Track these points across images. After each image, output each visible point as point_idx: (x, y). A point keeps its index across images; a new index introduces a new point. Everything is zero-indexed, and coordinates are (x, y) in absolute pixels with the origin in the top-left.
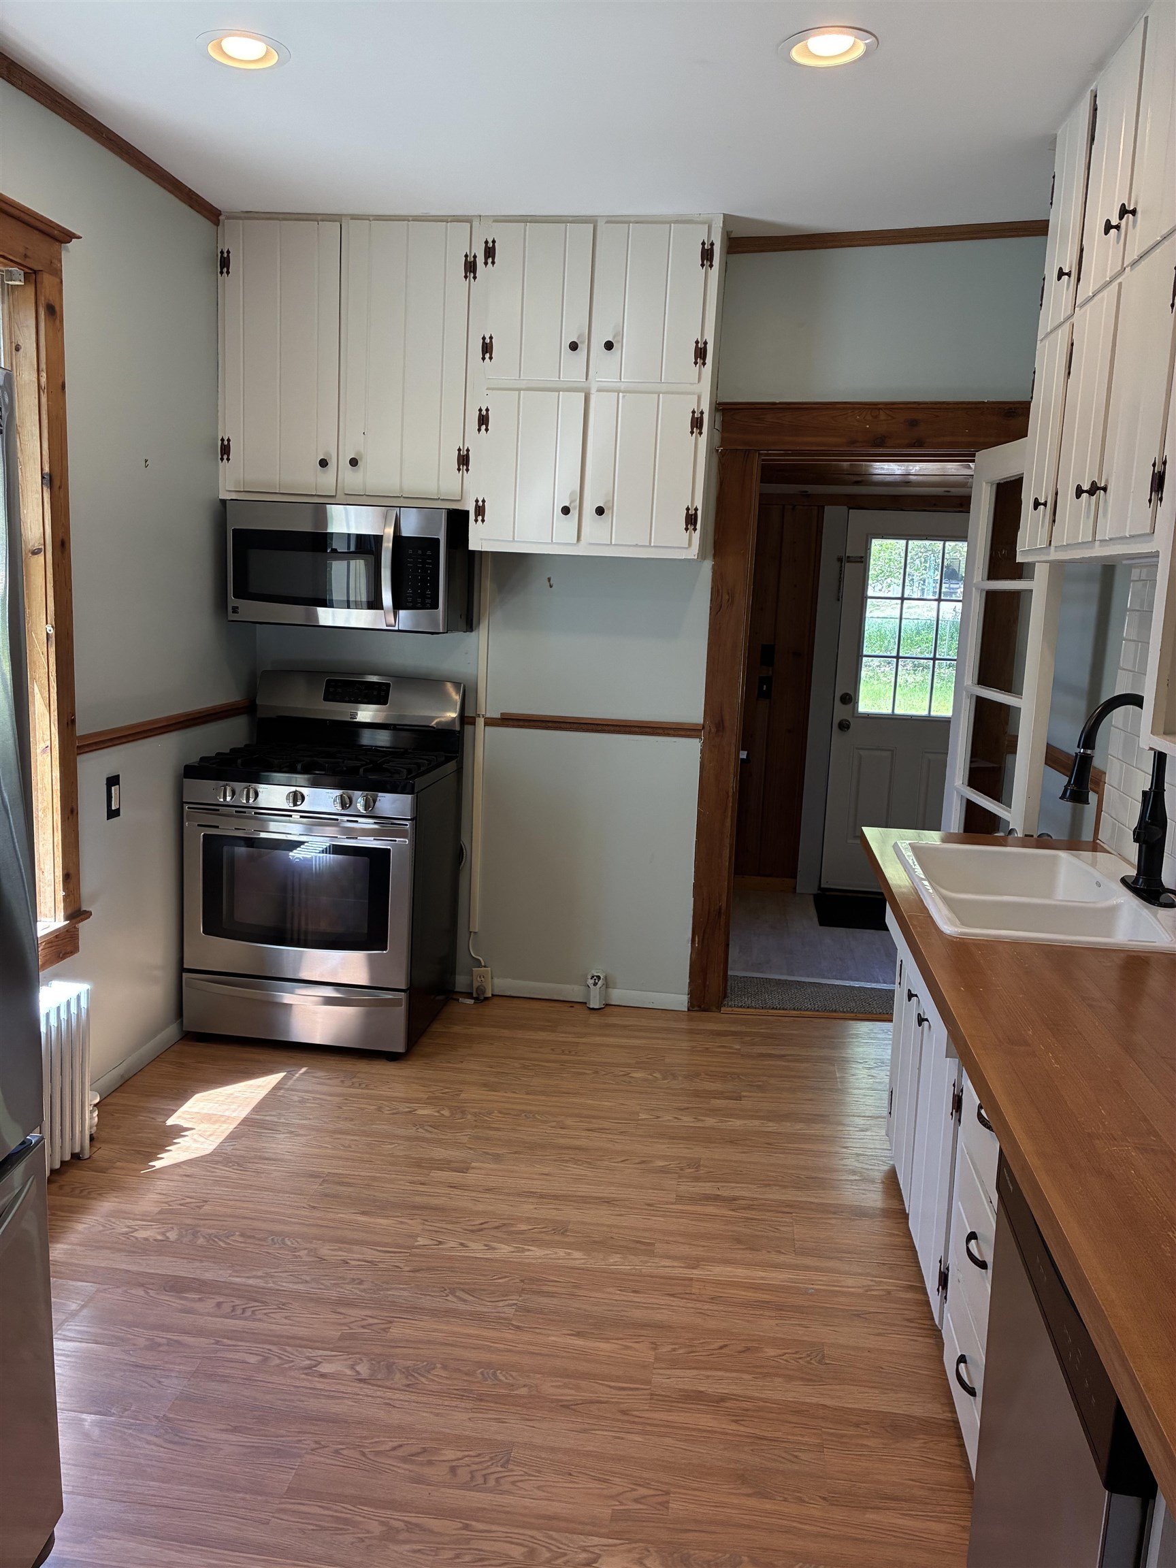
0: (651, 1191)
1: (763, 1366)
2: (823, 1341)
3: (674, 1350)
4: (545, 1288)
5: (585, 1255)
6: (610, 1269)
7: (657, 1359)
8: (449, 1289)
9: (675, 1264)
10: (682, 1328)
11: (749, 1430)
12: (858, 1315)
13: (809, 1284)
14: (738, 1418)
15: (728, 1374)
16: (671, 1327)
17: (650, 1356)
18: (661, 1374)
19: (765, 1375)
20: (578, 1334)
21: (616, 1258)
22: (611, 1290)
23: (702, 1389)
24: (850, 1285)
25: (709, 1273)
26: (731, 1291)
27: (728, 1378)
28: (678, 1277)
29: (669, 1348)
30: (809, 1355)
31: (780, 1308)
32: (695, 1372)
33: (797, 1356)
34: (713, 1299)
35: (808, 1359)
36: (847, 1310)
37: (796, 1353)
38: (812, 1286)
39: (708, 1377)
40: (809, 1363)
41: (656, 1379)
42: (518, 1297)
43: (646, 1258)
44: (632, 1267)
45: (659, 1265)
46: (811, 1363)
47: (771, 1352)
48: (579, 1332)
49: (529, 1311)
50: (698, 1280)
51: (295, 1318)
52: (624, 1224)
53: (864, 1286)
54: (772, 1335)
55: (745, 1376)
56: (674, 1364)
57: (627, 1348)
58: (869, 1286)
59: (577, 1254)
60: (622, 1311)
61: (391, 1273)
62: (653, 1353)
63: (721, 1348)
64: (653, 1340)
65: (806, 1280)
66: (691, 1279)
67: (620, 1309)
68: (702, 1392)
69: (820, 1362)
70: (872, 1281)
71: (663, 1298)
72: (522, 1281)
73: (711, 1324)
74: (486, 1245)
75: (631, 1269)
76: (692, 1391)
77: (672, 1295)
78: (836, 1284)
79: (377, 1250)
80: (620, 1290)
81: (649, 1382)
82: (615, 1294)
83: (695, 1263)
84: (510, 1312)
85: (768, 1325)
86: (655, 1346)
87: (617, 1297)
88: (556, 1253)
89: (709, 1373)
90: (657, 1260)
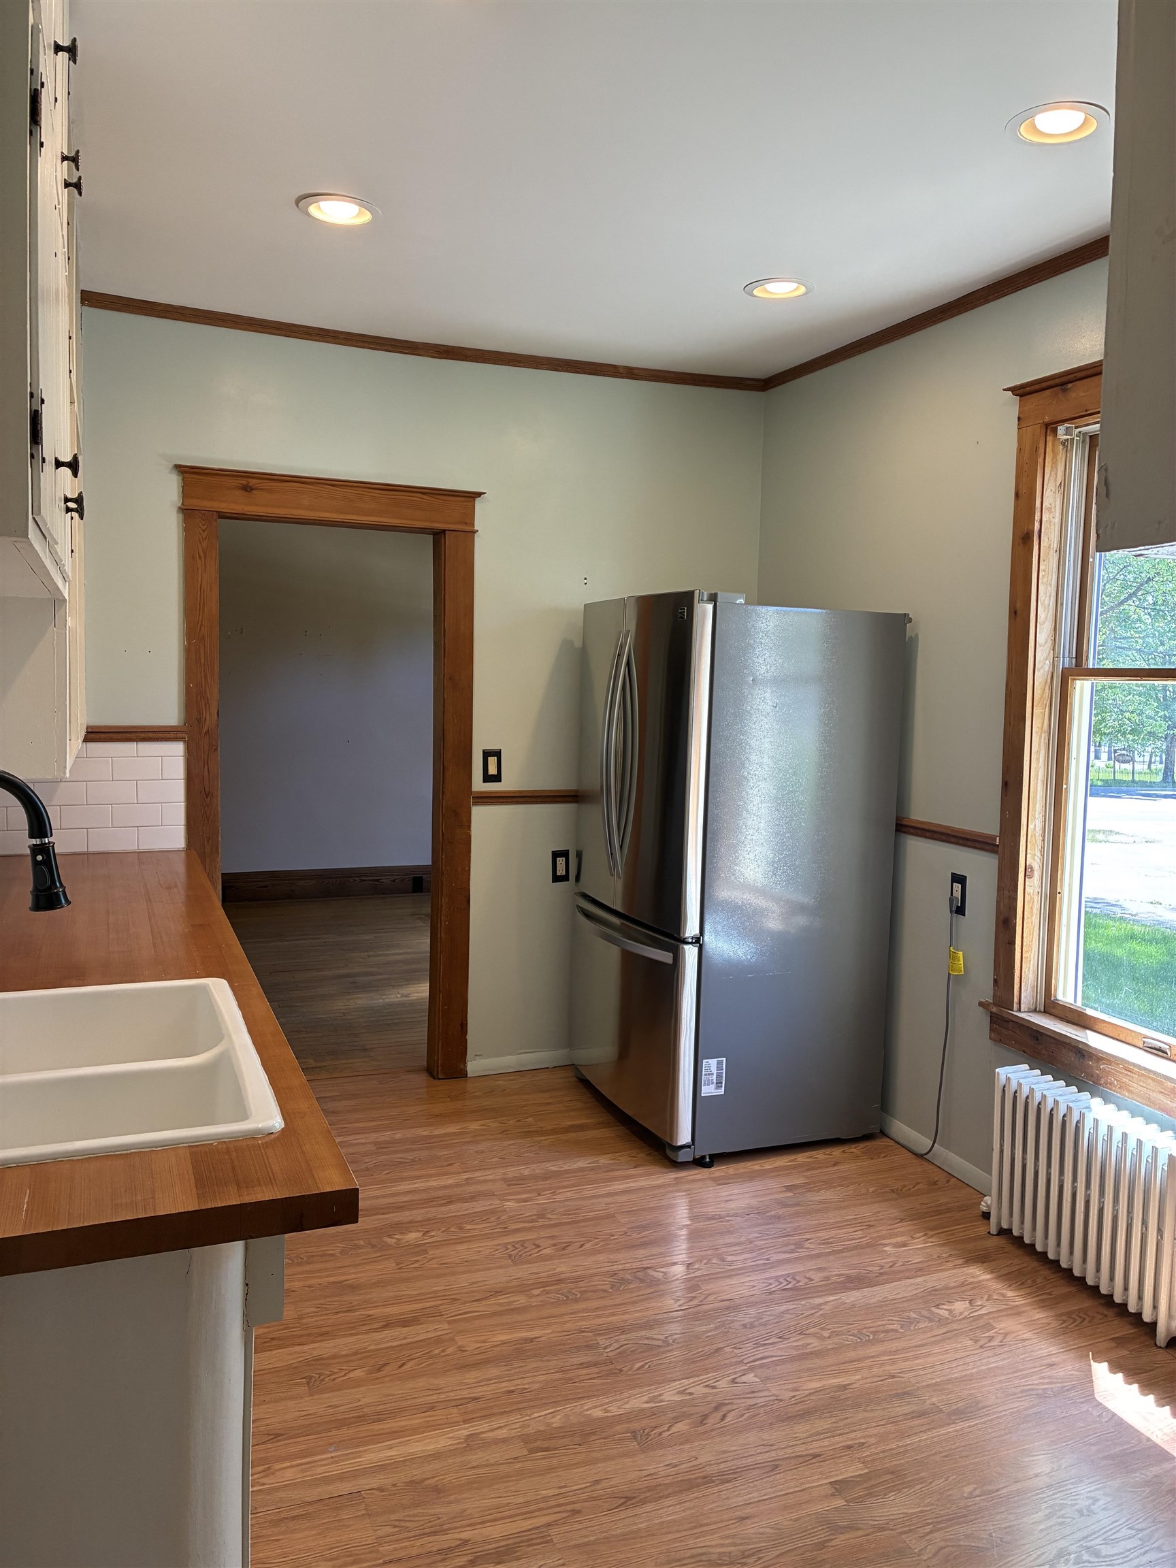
0: (592, 1538)
1: (360, 1359)
2: (311, 1398)
3: (443, 1351)
4: (595, 1370)
5: (590, 1414)
6: (553, 1407)
7: (453, 1340)
8: (671, 1344)
9: (490, 1434)
10: (448, 1371)
11: (358, 1313)
12: (277, 1435)
13: (336, 1457)
14: (369, 1318)
15: (390, 1344)
16: (457, 1369)
17: (460, 1340)
18: (444, 1330)
19: (356, 1353)
20: (531, 1340)
21: (557, 1421)
22: (536, 1386)
23: (405, 1329)
24: (290, 1470)
25: (451, 1435)
26: (417, 1421)
27: (388, 1342)
28: (480, 1420)
29: (449, 1351)
30: (323, 1380)
31: (361, 1419)
32: (417, 1339)
33: (332, 1377)
34: (431, 1408)
35: (322, 1377)
36: (291, 1438)
37: (334, 1380)
38: (332, 1455)
39: (405, 1338)
40: (320, 1374)
41: (446, 1326)
42: (609, 1354)
43: (526, 1431)
44: (533, 1416)
45: (508, 1428)
46: (319, 1374)
47: (358, 1374)
48: (532, 1342)
49: (586, 1346)
50: (456, 1423)
51: (747, 1288)
52: (582, 1470)
53: (273, 1474)
54: (361, 1389)
55: (373, 1347)
56: (438, 1341)
57: (484, 1342)
58: (265, 1476)
59: (597, 1413)
60: (510, 1370)
61: (739, 1340)
62: (459, 1344)
63: (403, 1364)
64: (466, 1354)
65: (343, 1461)
66: (465, 1422)
67: (513, 1372)
68: (404, 1327)
69: (311, 1377)
70: (264, 1484)
71: (483, 1393)
72: (621, 1371)
73: (421, 1383)
74: (691, 1394)
75: (532, 1414)
76: (414, 1325)
77: (474, 1399)
78: (306, 1466)
79: (773, 1356)
80: (526, 1389)
81: (449, 1323)
82: (528, 1384)
83: (472, 1442)
84: (602, 1341)
85: (368, 1397)
86: (461, 1349)
87: (525, 1381)
88: (619, 1408)
89: (404, 1342)
90: (514, 1433)
